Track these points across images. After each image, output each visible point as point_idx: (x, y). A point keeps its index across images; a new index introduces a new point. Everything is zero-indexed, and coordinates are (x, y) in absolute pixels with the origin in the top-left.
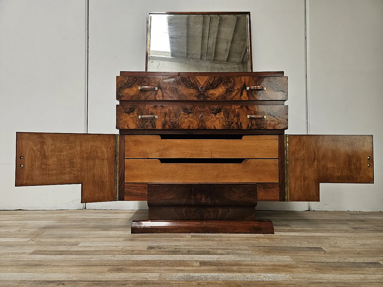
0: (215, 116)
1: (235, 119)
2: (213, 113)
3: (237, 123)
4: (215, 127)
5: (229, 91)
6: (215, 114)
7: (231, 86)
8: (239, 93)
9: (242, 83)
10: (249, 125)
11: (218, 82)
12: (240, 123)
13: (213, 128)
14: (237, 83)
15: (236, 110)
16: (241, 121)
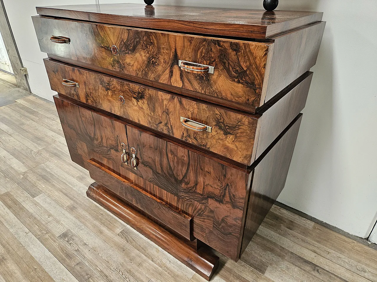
0: (137, 103)
1: (164, 117)
2: (134, 98)
3: (166, 125)
4: (139, 121)
5: (151, 63)
6: (137, 99)
7: (153, 52)
8: (168, 71)
9: (171, 49)
10: (183, 134)
11: (134, 41)
12: (171, 126)
13: (137, 121)
14: (163, 48)
15: (165, 102)
16: (171, 123)
